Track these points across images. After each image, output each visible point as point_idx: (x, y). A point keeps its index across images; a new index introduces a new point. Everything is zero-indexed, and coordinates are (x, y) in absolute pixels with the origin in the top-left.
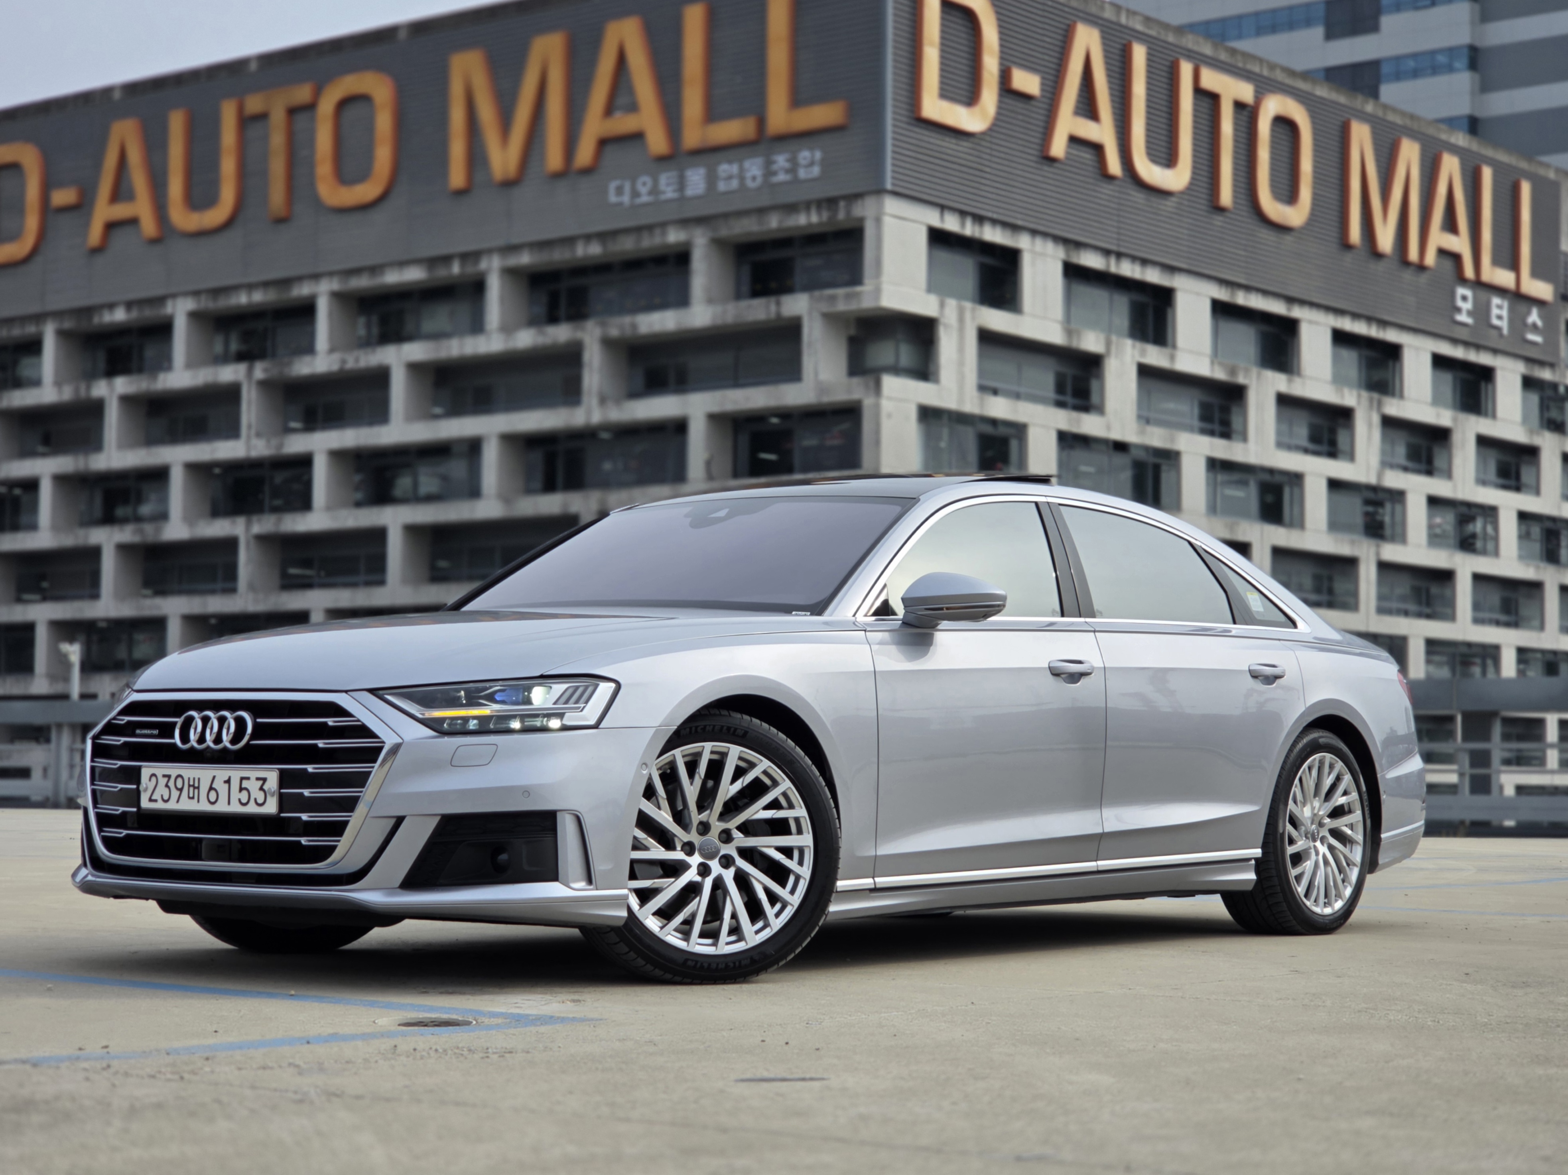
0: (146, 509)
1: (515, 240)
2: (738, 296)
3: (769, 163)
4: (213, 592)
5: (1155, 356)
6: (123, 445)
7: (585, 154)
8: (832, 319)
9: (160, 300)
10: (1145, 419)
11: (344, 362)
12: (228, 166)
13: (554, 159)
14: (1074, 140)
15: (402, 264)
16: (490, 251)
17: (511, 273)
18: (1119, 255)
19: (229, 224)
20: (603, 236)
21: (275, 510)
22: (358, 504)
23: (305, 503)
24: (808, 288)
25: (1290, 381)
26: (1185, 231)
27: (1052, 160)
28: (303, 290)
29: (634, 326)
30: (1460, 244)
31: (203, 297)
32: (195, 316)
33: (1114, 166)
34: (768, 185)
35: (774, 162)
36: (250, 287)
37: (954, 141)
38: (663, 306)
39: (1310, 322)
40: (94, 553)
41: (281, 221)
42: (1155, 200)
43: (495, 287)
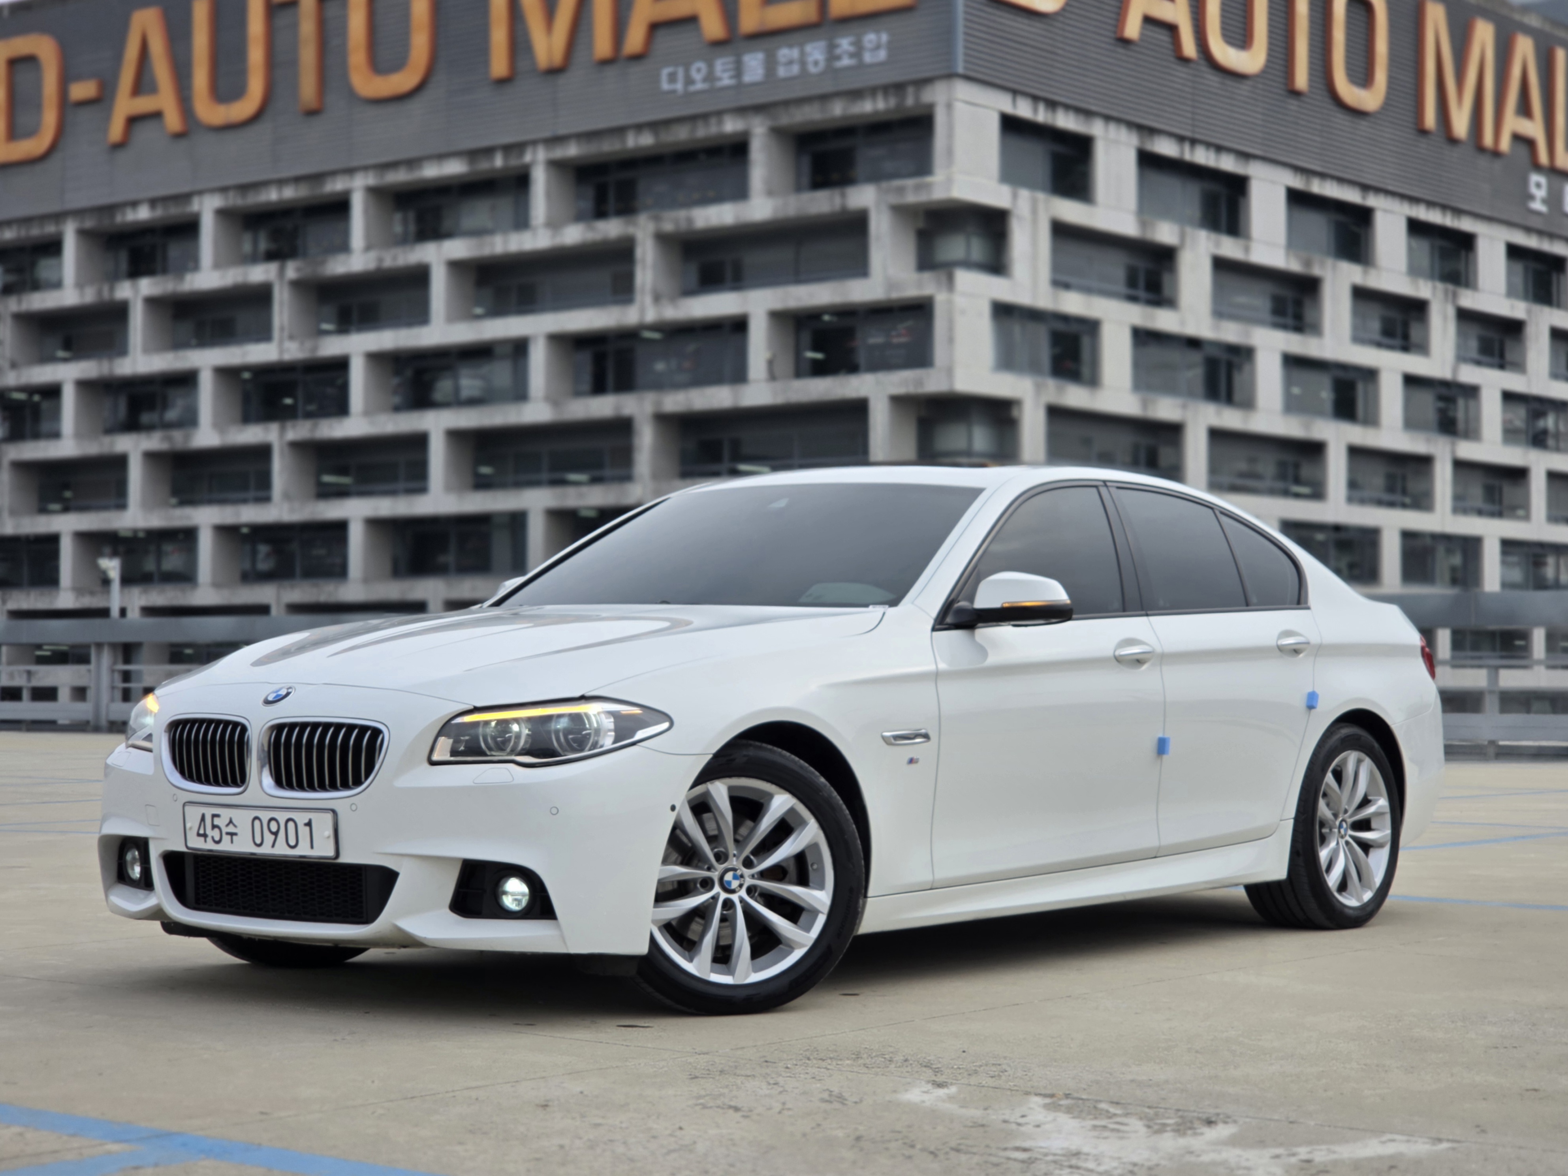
0: (171, 415)
1: (562, 131)
2: (798, 188)
3: (832, 47)
4: (244, 501)
5: (1230, 248)
6: (148, 350)
7: (635, 39)
8: (901, 211)
9: (186, 197)
10: (1219, 313)
11: (380, 260)
12: (256, 55)
13: (602, 45)
14: (1148, 20)
15: (441, 157)
16: (534, 143)
17: (556, 165)
18: (1194, 142)
19: (256, 117)
20: (654, 126)
21: (309, 415)
22: (397, 409)
23: (341, 408)
24: (876, 177)
25: (1365, 273)
26: (1260, 116)
27: (1125, 42)
28: (337, 185)
29: (690, 220)
30: (1534, 129)
31: (231, 194)
32: (222, 214)
33: (1189, 48)
34: (830, 70)
35: (837, 46)
36: (281, 182)
37: (1026, 21)
38: (718, 199)
39: (1385, 211)
40: (120, 462)
41: (312, 113)
42: (1229, 82)
43: (540, 179)
